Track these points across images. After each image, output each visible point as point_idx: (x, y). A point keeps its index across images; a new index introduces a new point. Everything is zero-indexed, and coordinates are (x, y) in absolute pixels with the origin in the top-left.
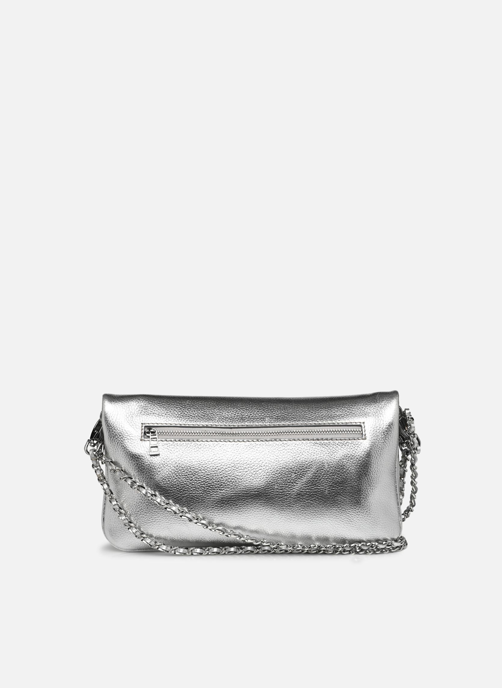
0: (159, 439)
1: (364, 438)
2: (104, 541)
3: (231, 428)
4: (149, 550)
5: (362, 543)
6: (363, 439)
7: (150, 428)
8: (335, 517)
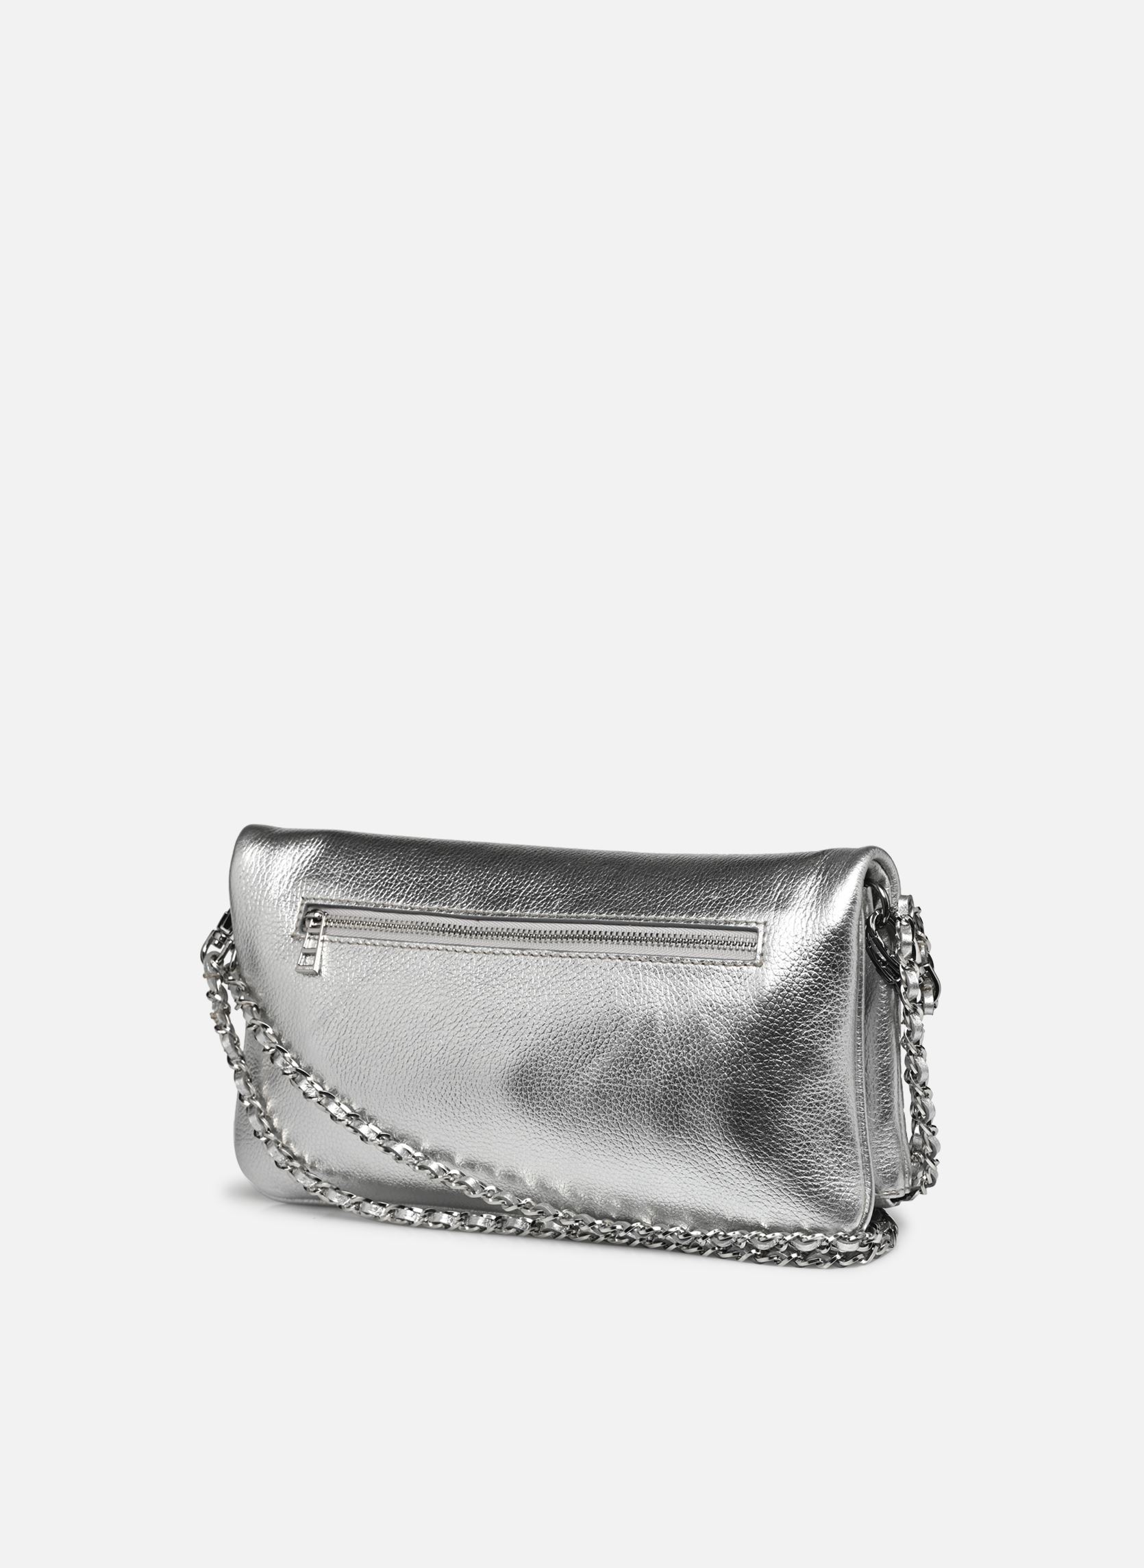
0: (326, 937)
1: (757, 961)
2: (235, 1173)
3: (478, 919)
4: (309, 1202)
5: (796, 1234)
6: (755, 965)
7: (316, 908)
8: (681, 1158)
